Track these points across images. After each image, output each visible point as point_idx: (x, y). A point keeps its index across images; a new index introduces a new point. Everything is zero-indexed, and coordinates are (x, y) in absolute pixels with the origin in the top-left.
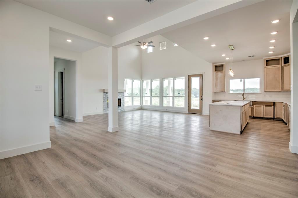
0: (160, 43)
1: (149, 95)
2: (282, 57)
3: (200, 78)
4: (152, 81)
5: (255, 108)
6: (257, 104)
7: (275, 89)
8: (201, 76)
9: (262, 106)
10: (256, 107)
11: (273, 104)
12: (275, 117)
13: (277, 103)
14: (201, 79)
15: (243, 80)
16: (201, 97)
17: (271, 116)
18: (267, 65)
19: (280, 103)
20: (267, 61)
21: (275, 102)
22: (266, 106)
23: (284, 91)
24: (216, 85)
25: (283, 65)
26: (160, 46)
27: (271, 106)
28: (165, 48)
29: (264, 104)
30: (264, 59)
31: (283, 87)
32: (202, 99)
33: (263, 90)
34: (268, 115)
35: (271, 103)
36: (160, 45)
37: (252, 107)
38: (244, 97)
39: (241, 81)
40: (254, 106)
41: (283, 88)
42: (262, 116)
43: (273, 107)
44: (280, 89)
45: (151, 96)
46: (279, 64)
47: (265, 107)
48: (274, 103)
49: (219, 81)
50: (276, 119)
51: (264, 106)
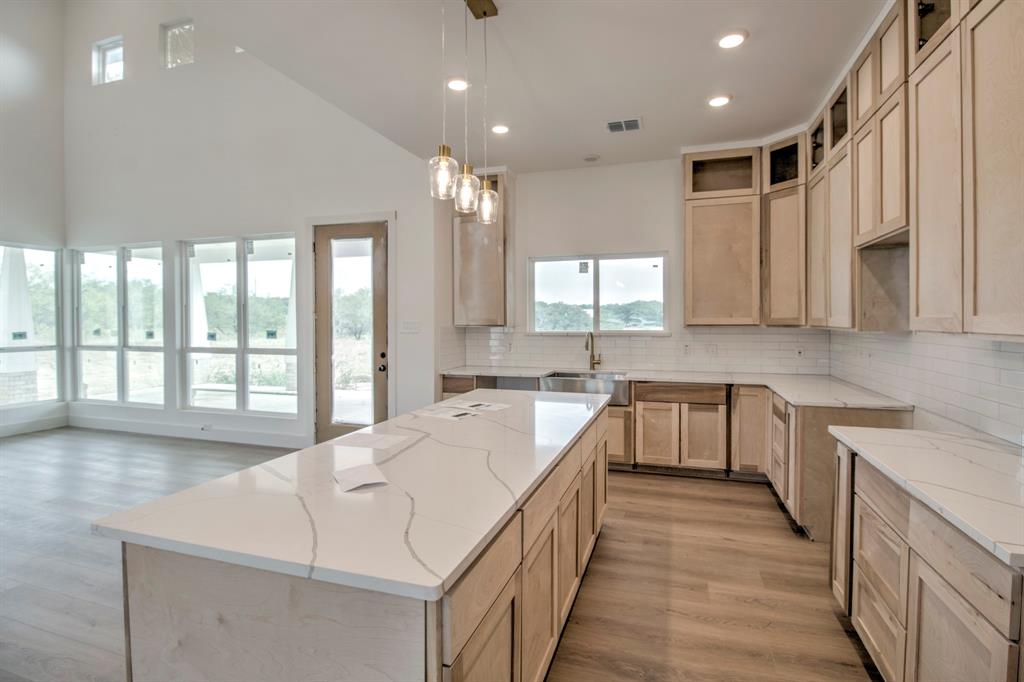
0: (165, 28)
1: (114, 341)
2: (761, 149)
3: (375, 246)
4: (123, 259)
5: (643, 417)
6: (649, 396)
7: (731, 316)
8: (377, 231)
9: (675, 406)
10: (647, 414)
11: (724, 393)
12: (736, 467)
13: (742, 391)
14: (380, 252)
15: (591, 263)
16: (383, 355)
17: (713, 457)
18: (694, 191)
19: (754, 391)
20: (699, 167)
21: (732, 385)
22: (695, 406)
23: (768, 326)
24: (465, 291)
25: (767, 188)
26: (165, 50)
27: (712, 406)
28: (192, 61)
29: (684, 397)
30: (685, 155)
31: (766, 305)
32: (384, 369)
33: (678, 319)
34: (700, 456)
35: (713, 388)
36: (165, 44)
37: (630, 412)
38: (596, 353)
39: (584, 268)
40: (640, 405)
41: (766, 310)
42: (674, 463)
43: (722, 409)
44: (754, 318)
45: (124, 346)
46: (750, 186)
47: (690, 409)
48: (729, 387)
49: (475, 265)
50: (738, 473)
51: (685, 407)
